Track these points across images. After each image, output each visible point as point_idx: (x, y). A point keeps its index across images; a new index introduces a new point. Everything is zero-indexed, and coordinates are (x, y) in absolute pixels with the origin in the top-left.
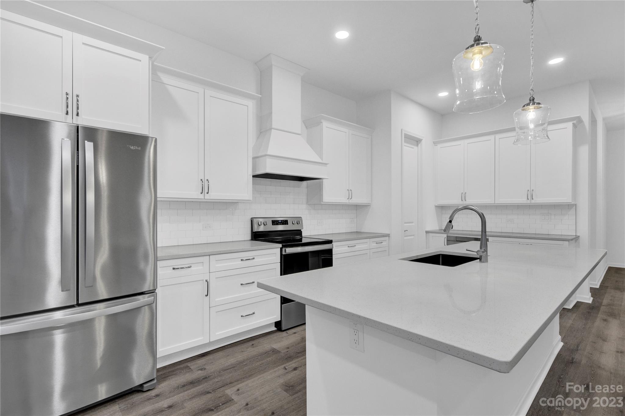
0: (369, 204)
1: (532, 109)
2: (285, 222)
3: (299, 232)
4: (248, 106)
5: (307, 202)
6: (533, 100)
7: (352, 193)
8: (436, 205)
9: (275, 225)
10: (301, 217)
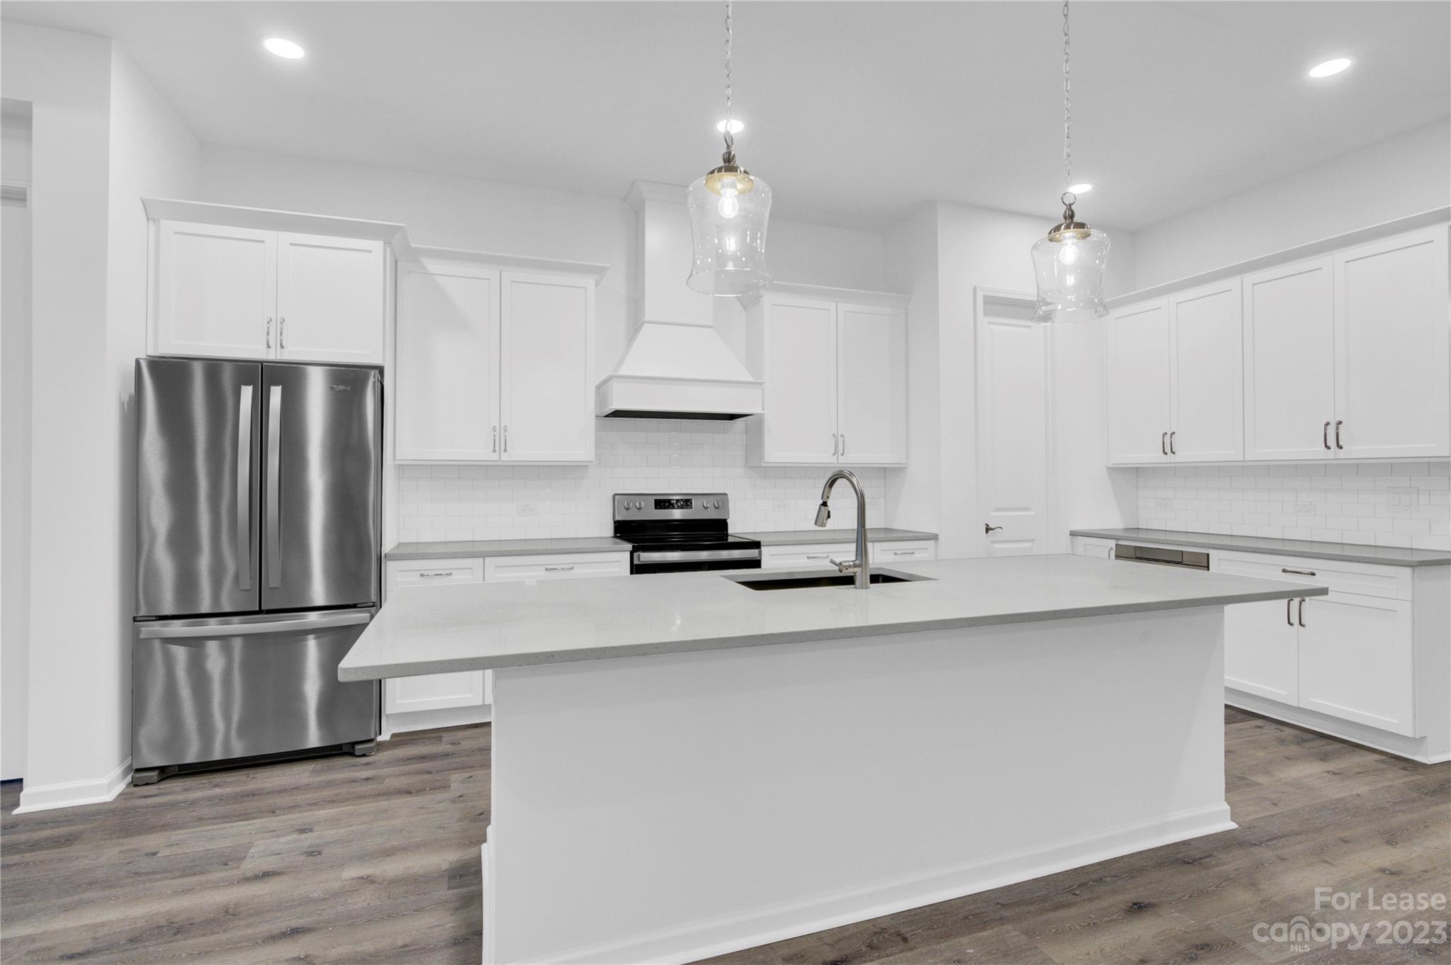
0: (903, 466)
1: (1070, 238)
2: (686, 503)
3: (722, 525)
4: (585, 288)
5: (746, 462)
6: (1072, 216)
7: (844, 441)
8: (1110, 465)
9: (661, 508)
10: (726, 494)
